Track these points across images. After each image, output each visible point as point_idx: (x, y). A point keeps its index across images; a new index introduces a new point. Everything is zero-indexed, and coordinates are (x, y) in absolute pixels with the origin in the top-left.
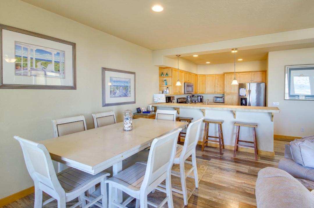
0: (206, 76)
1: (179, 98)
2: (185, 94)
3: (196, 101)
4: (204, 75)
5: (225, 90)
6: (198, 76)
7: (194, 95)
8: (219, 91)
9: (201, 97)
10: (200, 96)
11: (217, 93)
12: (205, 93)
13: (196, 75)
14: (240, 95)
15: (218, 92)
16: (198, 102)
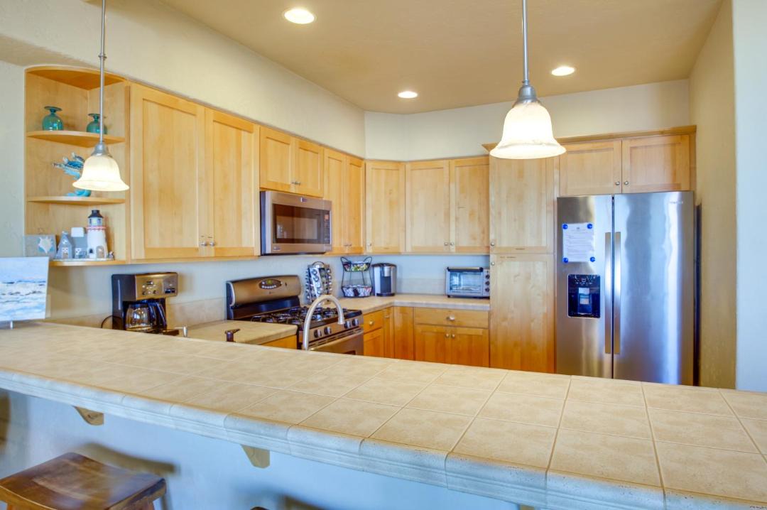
0: (408, 166)
1: (234, 282)
2: (264, 254)
3: (362, 292)
4: (399, 162)
5: (492, 237)
6: (369, 166)
7: (350, 259)
8: (465, 242)
9: (386, 269)
10: (381, 265)
11: (459, 249)
12: (402, 250)
13: (358, 161)
14: (566, 261)
15: (460, 245)
16: (372, 293)
